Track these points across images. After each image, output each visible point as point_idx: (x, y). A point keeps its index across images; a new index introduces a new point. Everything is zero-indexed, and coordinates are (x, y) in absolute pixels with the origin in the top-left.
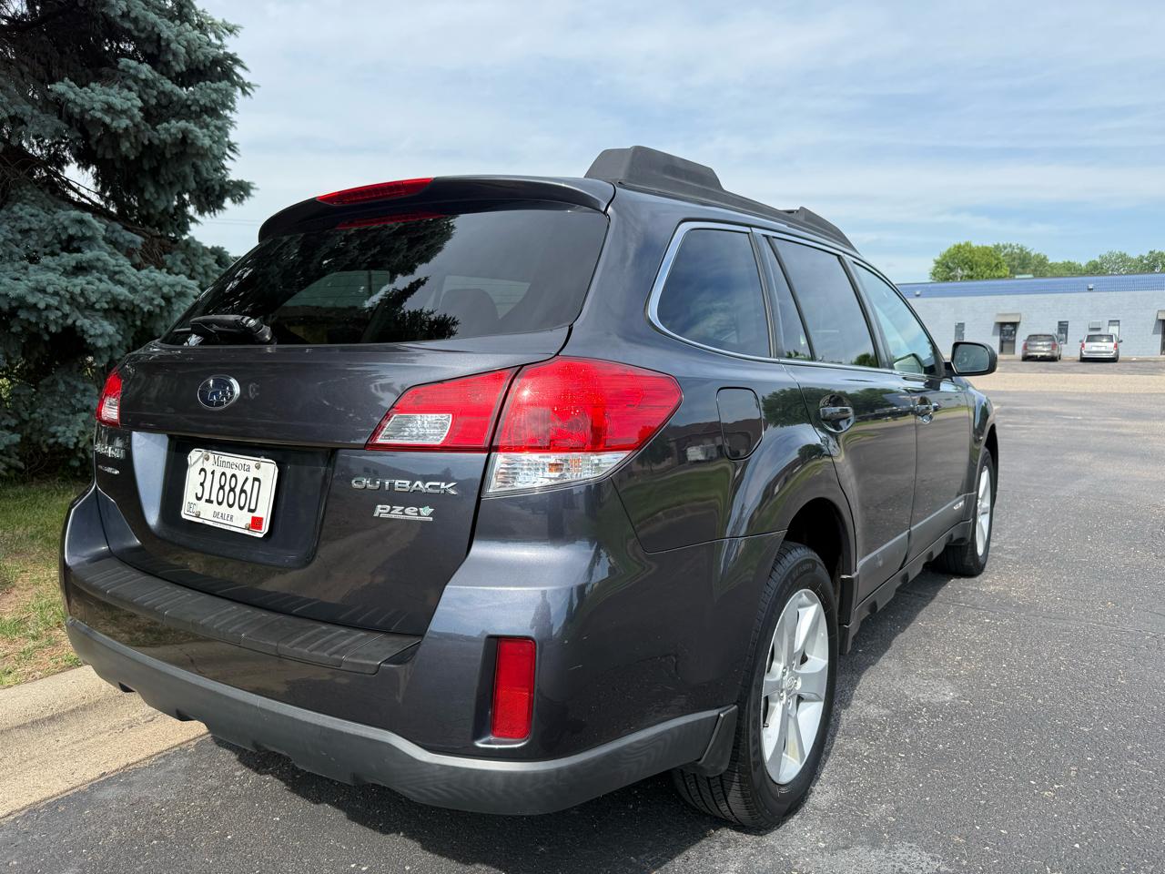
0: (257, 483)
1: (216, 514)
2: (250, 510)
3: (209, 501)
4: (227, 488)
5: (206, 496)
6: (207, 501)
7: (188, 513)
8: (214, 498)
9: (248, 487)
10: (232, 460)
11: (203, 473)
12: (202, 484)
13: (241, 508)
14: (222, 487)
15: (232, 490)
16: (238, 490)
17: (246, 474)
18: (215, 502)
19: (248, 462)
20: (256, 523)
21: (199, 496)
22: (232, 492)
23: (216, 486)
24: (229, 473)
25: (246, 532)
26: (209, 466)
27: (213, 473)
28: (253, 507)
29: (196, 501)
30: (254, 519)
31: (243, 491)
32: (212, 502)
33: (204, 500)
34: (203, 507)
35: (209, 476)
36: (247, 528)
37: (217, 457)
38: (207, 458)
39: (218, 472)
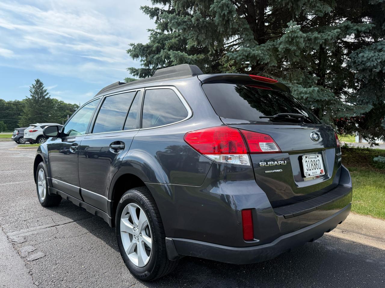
0: (319, 161)
1: (313, 173)
2: (320, 169)
3: (310, 170)
4: (313, 165)
5: (309, 169)
8: (311, 169)
9: (317, 163)
10: (312, 156)
11: (306, 162)
13: (318, 169)
14: (312, 165)
15: (315, 165)
16: (316, 164)
17: (316, 159)
19: (316, 156)
20: (322, 171)
23: (311, 165)
24: (313, 160)
25: (320, 175)
26: (307, 160)
27: (309, 161)
28: (320, 168)
29: (307, 171)
31: (317, 164)
34: (309, 172)
35: (308, 163)
36: (321, 173)
37: (309, 156)
38: (306, 157)
39: (310, 160)
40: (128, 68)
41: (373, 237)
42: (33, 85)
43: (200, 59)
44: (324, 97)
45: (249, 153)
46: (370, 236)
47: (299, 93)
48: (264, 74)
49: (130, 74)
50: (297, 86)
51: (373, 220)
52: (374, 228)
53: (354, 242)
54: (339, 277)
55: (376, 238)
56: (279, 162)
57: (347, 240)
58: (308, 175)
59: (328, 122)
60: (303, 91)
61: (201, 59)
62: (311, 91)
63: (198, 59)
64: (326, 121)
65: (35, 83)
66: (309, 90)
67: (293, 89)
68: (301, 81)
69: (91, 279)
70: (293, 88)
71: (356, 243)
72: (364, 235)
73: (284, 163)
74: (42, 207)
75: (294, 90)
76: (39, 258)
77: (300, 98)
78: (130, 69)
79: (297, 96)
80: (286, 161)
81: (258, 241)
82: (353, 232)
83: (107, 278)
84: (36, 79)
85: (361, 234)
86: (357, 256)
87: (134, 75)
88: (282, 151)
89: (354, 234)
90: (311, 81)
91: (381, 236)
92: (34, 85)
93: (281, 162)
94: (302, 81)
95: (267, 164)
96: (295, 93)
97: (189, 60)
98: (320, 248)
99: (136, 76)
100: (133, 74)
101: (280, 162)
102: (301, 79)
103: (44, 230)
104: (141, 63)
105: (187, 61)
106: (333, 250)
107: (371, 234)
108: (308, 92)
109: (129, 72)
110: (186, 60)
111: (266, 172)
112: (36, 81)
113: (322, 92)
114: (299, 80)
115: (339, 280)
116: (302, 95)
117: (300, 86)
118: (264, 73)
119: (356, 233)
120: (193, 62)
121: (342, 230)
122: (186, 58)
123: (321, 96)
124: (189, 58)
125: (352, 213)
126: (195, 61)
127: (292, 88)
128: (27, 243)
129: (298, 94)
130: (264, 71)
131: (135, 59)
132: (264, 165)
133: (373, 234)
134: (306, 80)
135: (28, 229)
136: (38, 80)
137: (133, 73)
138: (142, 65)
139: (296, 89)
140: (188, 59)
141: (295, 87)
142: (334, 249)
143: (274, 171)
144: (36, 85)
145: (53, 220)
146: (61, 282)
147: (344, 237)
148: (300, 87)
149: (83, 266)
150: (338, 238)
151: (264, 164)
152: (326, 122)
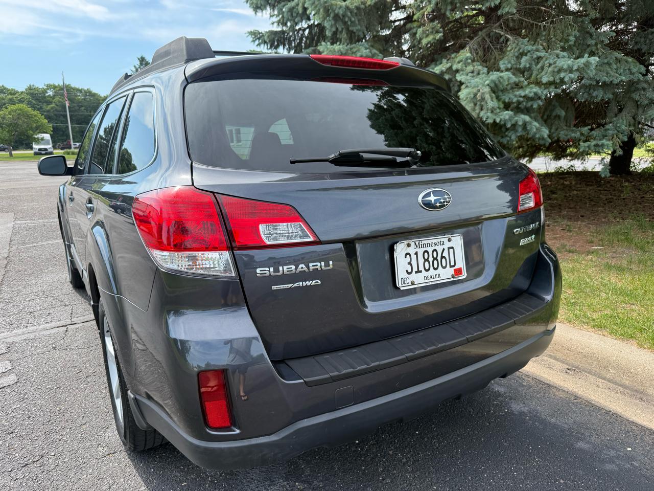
0: (451, 250)
1: (427, 278)
2: (451, 266)
3: (419, 272)
4: (431, 259)
5: (415, 269)
6: (416, 272)
7: (404, 285)
8: (421, 268)
9: (446, 254)
10: (430, 242)
11: (408, 256)
12: (410, 263)
13: (444, 268)
14: (426, 260)
15: (436, 259)
16: (439, 258)
17: (442, 247)
18: (423, 270)
19: (442, 240)
20: (458, 272)
21: (409, 271)
22: (434, 260)
23: (421, 261)
24: (430, 250)
25: (452, 279)
26: (412, 250)
27: (416, 253)
28: (452, 264)
29: (408, 276)
30: (455, 270)
31: (442, 257)
32: (421, 272)
33: (414, 272)
34: (414, 277)
35: (414, 257)
36: (453, 277)
37: (417, 243)
38: (409, 245)
39: (421, 251)
40: (248, 32)
41: (627, 388)
42: (135, 67)
43: (367, 5)
44: (620, 74)
45: (231, 249)
46: (621, 385)
47: (556, 70)
48: (494, 30)
49: (253, 43)
50: (558, 56)
51: (635, 353)
52: (633, 371)
53: (576, 397)
54: (493, 480)
55: (632, 390)
56: (311, 265)
57: (564, 391)
58: (410, 284)
59: (623, 130)
60: (565, 67)
61: (370, 5)
62: (582, 66)
63: (362, 6)
64: (619, 127)
65: (138, 63)
66: (578, 63)
67: (546, 62)
68: (572, 43)
69: (55, 433)
70: (546, 60)
71: (581, 398)
72: (609, 381)
73: (327, 265)
74: (72, 289)
75: (548, 65)
76: (4, 387)
77: (558, 81)
78: (251, 33)
79: (551, 78)
80: (331, 263)
81: (238, 431)
82: (589, 373)
83: (80, 435)
84: (139, 57)
85: (604, 379)
86: (563, 431)
87: (259, 44)
88: (322, 238)
89: (590, 376)
90: (593, 42)
91: (642, 388)
92: (137, 67)
93: (317, 265)
94: (575, 42)
95: (276, 270)
96: (549, 71)
97: (341, 10)
98: (497, 405)
99: (262, 45)
100: (257, 42)
101: (313, 266)
102: (572, 38)
103: (48, 332)
104: (271, 21)
105: (336, 12)
106: (521, 413)
107: (625, 381)
108: (575, 68)
109: (250, 38)
110: (334, 11)
111: (274, 288)
112: (139, 59)
113: (616, 64)
114: (567, 41)
115: (490, 484)
116: (562, 75)
117: (565, 54)
118: (495, 28)
119: (595, 375)
120: (351, 13)
121: (567, 367)
122: (335, 7)
123: (612, 74)
124: (341, 7)
125: (600, 332)
126: (355, 11)
127: (544, 59)
128: (7, 356)
129: (554, 71)
130: (498, 24)
131: (259, 14)
132: (268, 273)
133: (627, 383)
134: (584, 39)
135: (25, 329)
136: (142, 57)
137: (258, 40)
138: (273, 24)
139: (552, 62)
140: (339, 9)
141: (553, 58)
142: (526, 409)
143: (296, 285)
144: (139, 67)
145: (71, 313)
146: (7, 435)
147: (562, 384)
148: (564, 57)
149: (58, 408)
150: (549, 386)
151: (269, 271)
152: (619, 130)
